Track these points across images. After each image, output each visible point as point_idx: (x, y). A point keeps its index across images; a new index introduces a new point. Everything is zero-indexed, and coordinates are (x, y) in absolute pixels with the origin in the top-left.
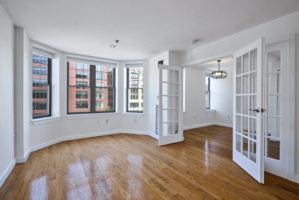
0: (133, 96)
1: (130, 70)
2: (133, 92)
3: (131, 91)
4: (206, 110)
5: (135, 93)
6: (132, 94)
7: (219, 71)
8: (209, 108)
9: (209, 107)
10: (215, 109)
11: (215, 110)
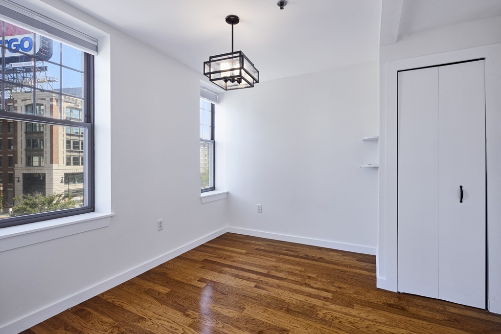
0: (74, 158)
1: (65, 101)
2: (72, 149)
3: (67, 148)
4: (203, 195)
5: (79, 152)
6: (69, 154)
7: (233, 53)
8: (214, 188)
9: (212, 186)
10: (226, 191)
11: (228, 193)
